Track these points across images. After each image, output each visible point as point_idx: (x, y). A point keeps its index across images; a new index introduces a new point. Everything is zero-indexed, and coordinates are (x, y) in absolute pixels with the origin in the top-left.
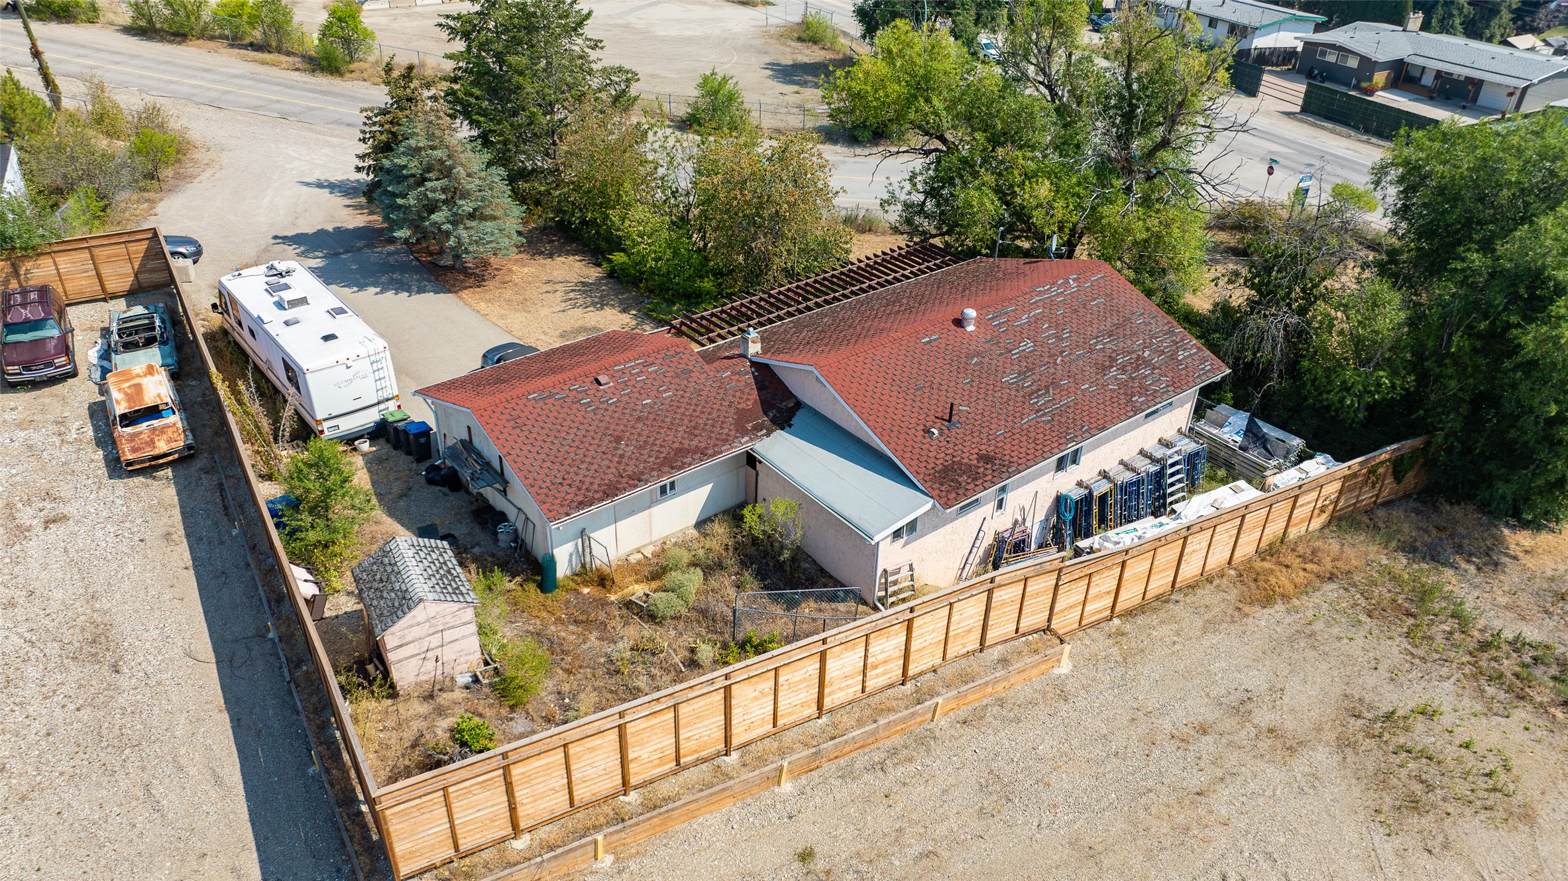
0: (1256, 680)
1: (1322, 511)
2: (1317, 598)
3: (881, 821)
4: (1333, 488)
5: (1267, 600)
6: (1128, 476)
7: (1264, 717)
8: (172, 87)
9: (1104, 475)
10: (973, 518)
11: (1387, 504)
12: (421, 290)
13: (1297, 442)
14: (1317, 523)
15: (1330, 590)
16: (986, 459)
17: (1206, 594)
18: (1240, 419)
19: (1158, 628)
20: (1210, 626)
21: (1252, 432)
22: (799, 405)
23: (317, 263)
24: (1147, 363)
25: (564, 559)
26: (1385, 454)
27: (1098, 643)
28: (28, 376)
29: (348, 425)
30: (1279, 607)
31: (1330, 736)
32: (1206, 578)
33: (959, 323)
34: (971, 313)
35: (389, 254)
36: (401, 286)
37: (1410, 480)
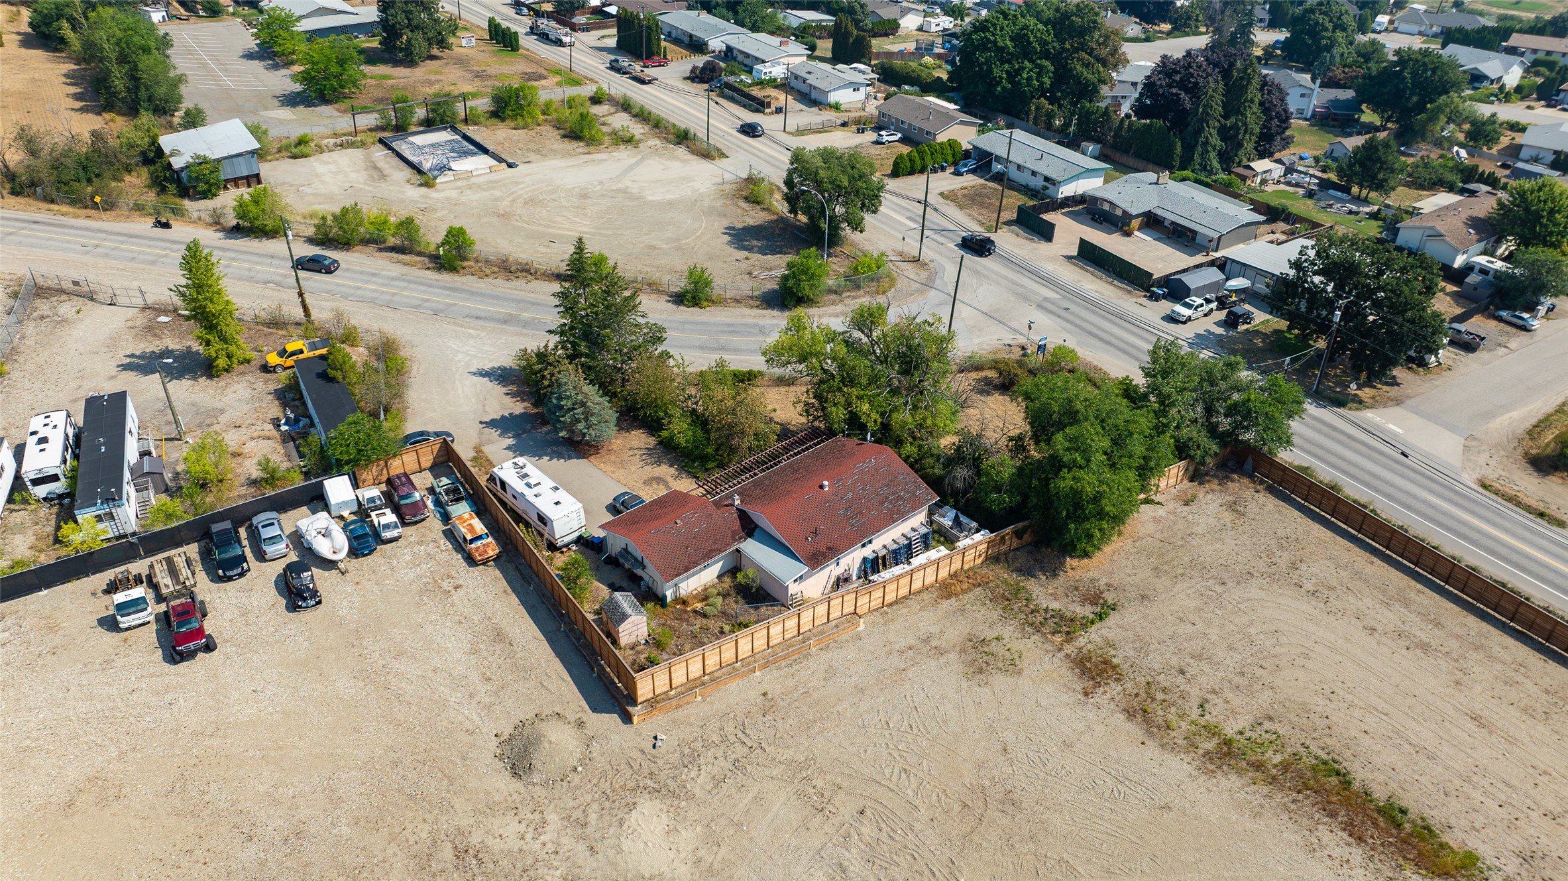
0: (935, 629)
1: (980, 556)
2: (970, 595)
3: (790, 683)
4: (983, 547)
5: (949, 597)
6: (895, 546)
7: (934, 643)
9: (885, 547)
10: (827, 571)
11: (1017, 549)
12: (570, 458)
13: (974, 524)
14: (979, 561)
15: (978, 590)
16: (829, 549)
17: (925, 596)
18: (952, 513)
19: (902, 610)
20: (923, 609)
21: (957, 522)
22: (757, 526)
23: (511, 441)
24: (902, 498)
25: (669, 594)
26: (1009, 530)
27: (876, 617)
28: (414, 519)
29: (567, 540)
30: (953, 599)
31: (958, 649)
32: (925, 588)
33: (821, 487)
34: (826, 483)
35: (546, 433)
36: (560, 456)
37: (1027, 537)
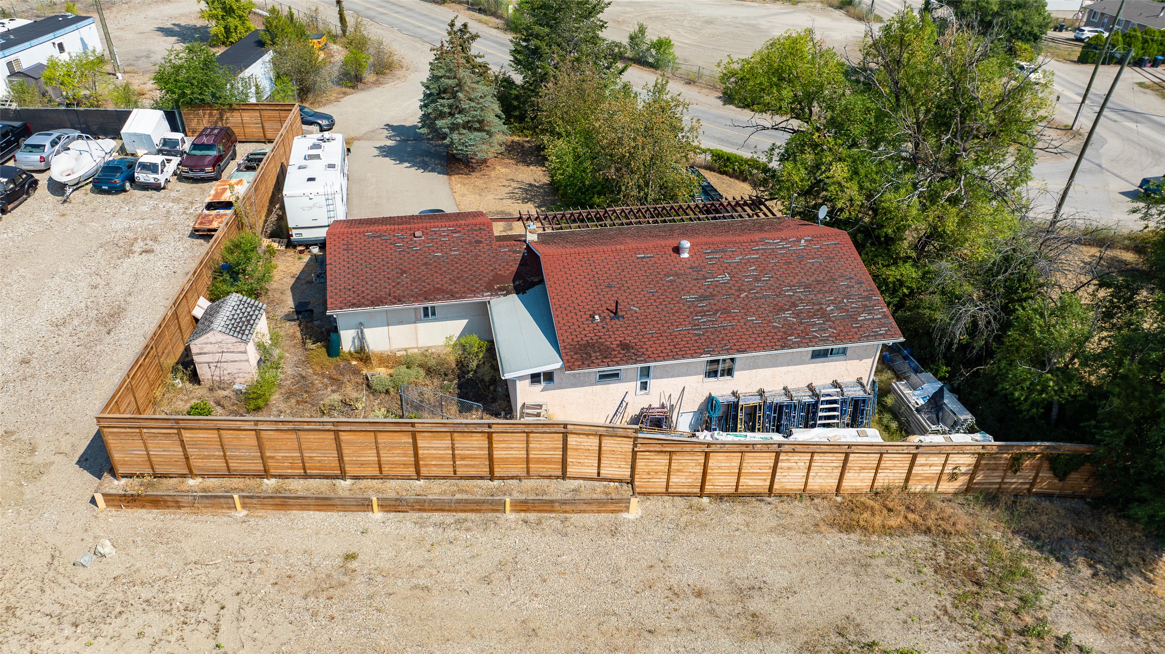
0: (778, 579)
1: (953, 477)
2: (897, 542)
3: (415, 557)
4: (965, 462)
5: (848, 528)
6: (784, 400)
7: (756, 604)
8: (418, 30)
9: (761, 393)
11: (1043, 494)
12: (433, 170)
13: (967, 417)
14: (947, 487)
15: (919, 541)
16: (625, 346)
17: (800, 510)
18: (931, 386)
19: (737, 515)
20: (781, 529)
21: (935, 403)
22: (542, 281)
24: (825, 315)
25: (347, 339)
26: (1036, 447)
27: (671, 508)
28: (191, 174)
29: (307, 235)
30: (855, 536)
31: (801, 639)
32: (805, 495)
33: (677, 250)
34: (686, 244)
35: (436, 146)
36: (424, 166)
